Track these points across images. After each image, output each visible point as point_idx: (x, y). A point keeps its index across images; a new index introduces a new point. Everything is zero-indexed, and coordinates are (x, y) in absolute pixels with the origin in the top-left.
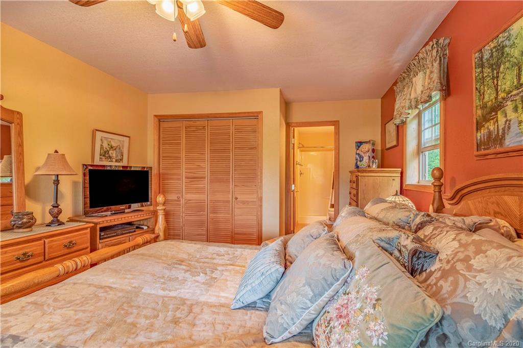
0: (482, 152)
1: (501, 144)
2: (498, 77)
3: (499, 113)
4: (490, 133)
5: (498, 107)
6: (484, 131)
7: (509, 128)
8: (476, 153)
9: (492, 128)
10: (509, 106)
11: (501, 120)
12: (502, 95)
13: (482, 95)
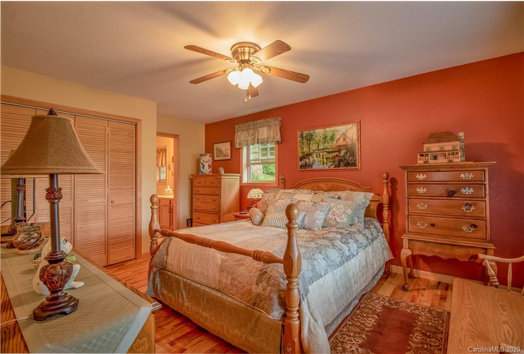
0: (303, 169)
1: (311, 168)
2: (310, 144)
3: (310, 157)
4: (306, 163)
5: (309, 155)
6: (303, 162)
7: (314, 162)
8: (300, 169)
9: (307, 161)
10: (314, 156)
11: (311, 159)
12: (311, 151)
13: (302, 148)
